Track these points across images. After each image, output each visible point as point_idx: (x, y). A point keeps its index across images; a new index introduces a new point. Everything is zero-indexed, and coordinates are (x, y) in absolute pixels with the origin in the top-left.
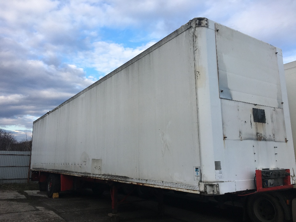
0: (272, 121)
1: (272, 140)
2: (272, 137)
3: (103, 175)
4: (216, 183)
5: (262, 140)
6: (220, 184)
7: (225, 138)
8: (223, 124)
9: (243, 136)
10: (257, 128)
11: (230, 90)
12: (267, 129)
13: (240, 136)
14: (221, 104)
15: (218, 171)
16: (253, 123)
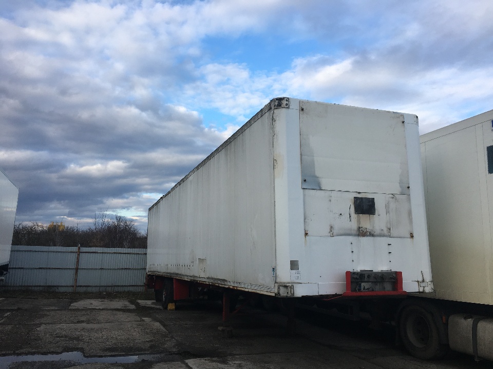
0: (387, 212)
1: (384, 236)
2: (385, 232)
3: (208, 278)
4: (290, 285)
5: (367, 236)
6: (294, 285)
7: (306, 234)
8: (305, 219)
9: (335, 231)
10: (359, 221)
11: (318, 177)
12: (378, 222)
13: (331, 231)
14: (304, 195)
15: (294, 271)
16: (354, 215)
